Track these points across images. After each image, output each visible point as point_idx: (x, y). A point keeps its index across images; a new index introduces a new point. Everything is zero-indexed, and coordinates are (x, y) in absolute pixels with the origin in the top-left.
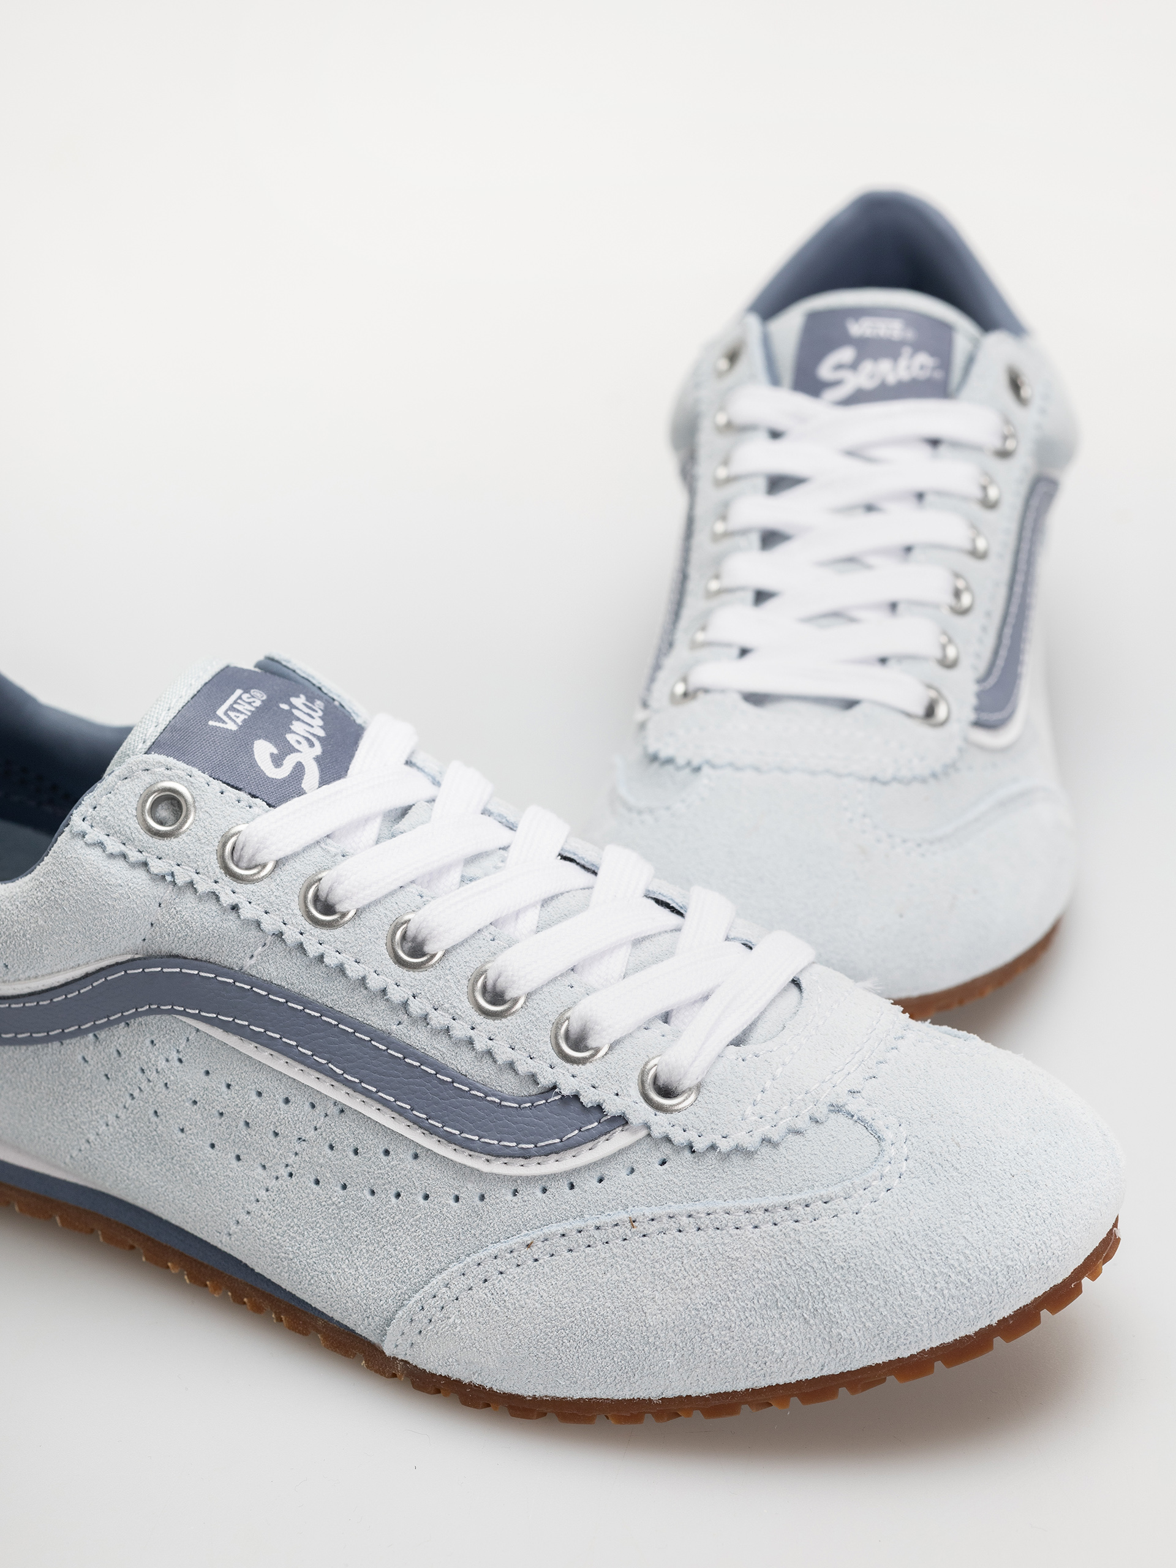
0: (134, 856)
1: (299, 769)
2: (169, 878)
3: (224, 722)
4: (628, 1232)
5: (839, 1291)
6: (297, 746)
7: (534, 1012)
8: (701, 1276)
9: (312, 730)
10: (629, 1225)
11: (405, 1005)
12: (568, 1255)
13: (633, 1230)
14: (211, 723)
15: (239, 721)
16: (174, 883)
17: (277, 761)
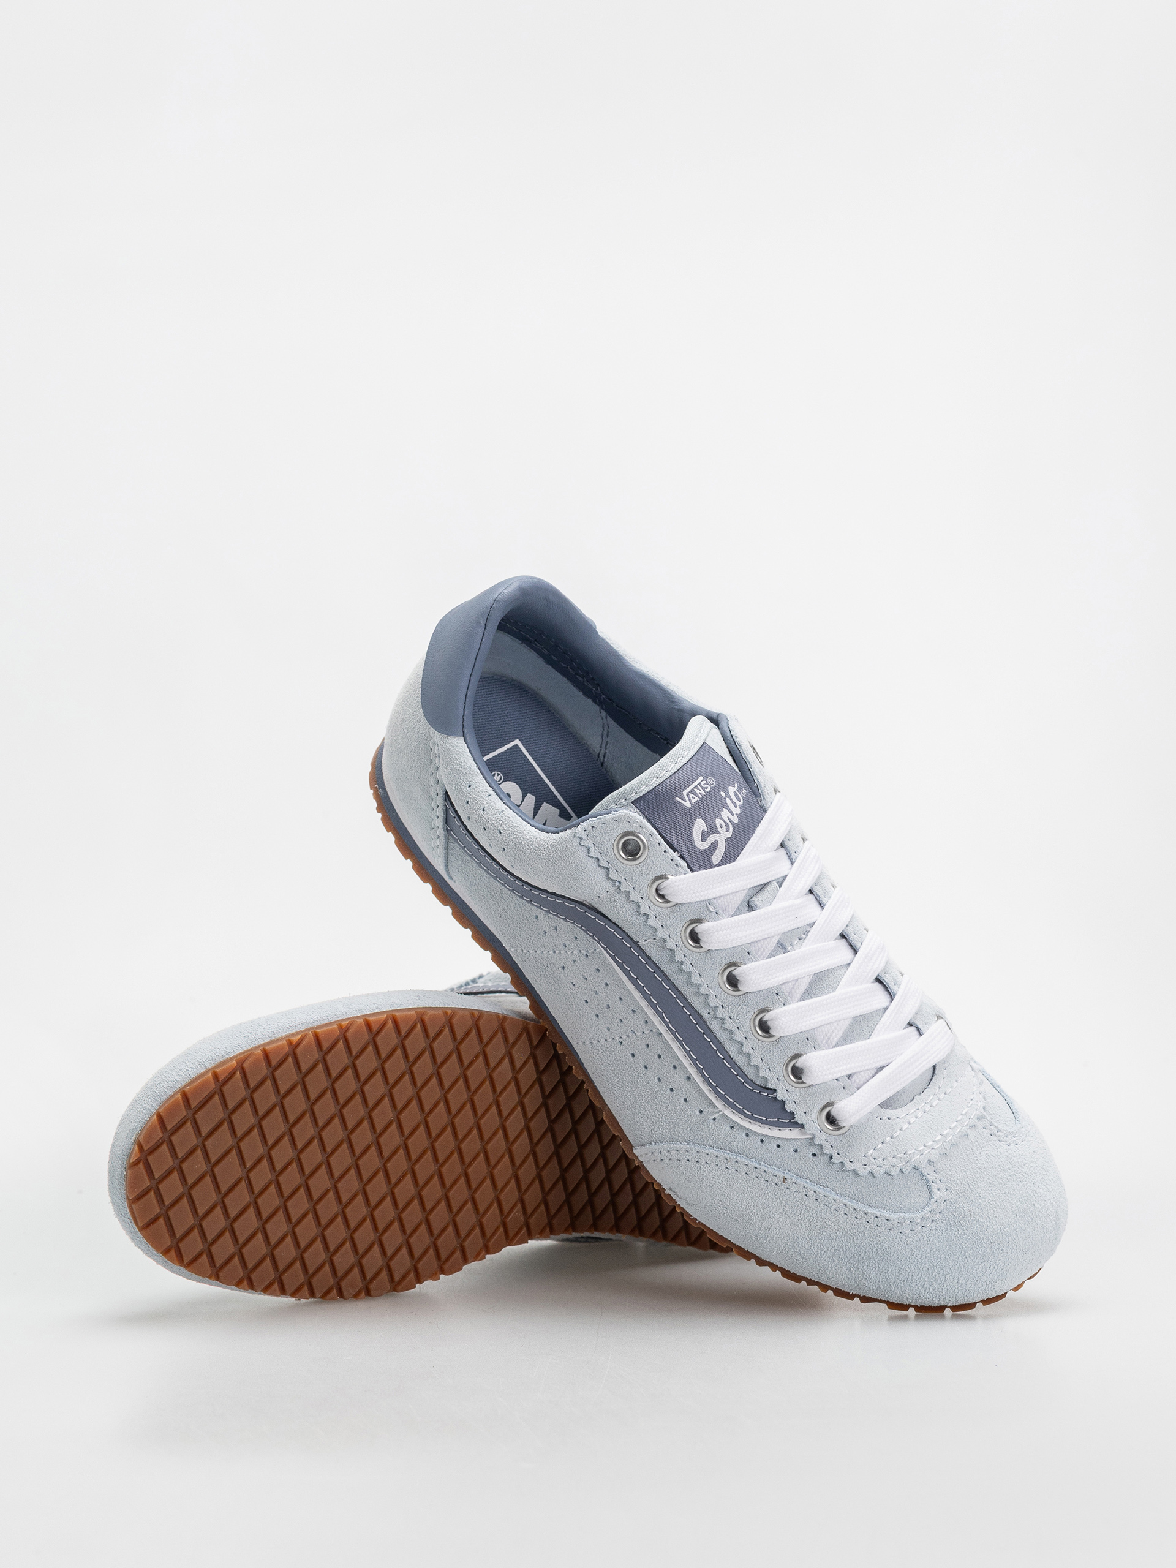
0: (603, 863)
1: (714, 846)
2: (617, 884)
3: (685, 801)
4: (780, 1183)
5: (874, 1266)
6: (719, 829)
7: (781, 1048)
8: (807, 1224)
9: (731, 817)
10: (782, 1180)
11: (716, 1008)
12: (745, 1176)
13: (783, 1183)
14: (677, 798)
15: (693, 801)
16: (619, 888)
17: (704, 837)
